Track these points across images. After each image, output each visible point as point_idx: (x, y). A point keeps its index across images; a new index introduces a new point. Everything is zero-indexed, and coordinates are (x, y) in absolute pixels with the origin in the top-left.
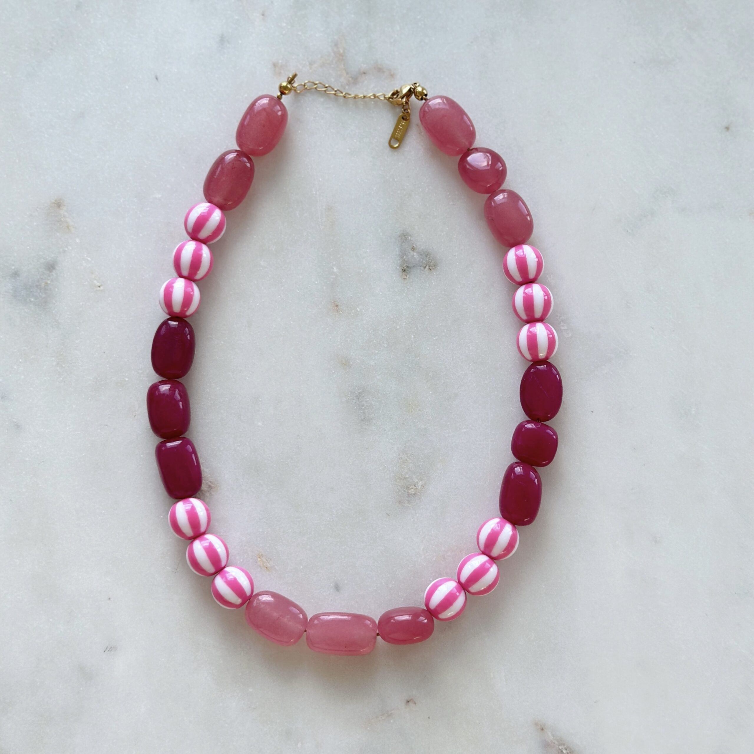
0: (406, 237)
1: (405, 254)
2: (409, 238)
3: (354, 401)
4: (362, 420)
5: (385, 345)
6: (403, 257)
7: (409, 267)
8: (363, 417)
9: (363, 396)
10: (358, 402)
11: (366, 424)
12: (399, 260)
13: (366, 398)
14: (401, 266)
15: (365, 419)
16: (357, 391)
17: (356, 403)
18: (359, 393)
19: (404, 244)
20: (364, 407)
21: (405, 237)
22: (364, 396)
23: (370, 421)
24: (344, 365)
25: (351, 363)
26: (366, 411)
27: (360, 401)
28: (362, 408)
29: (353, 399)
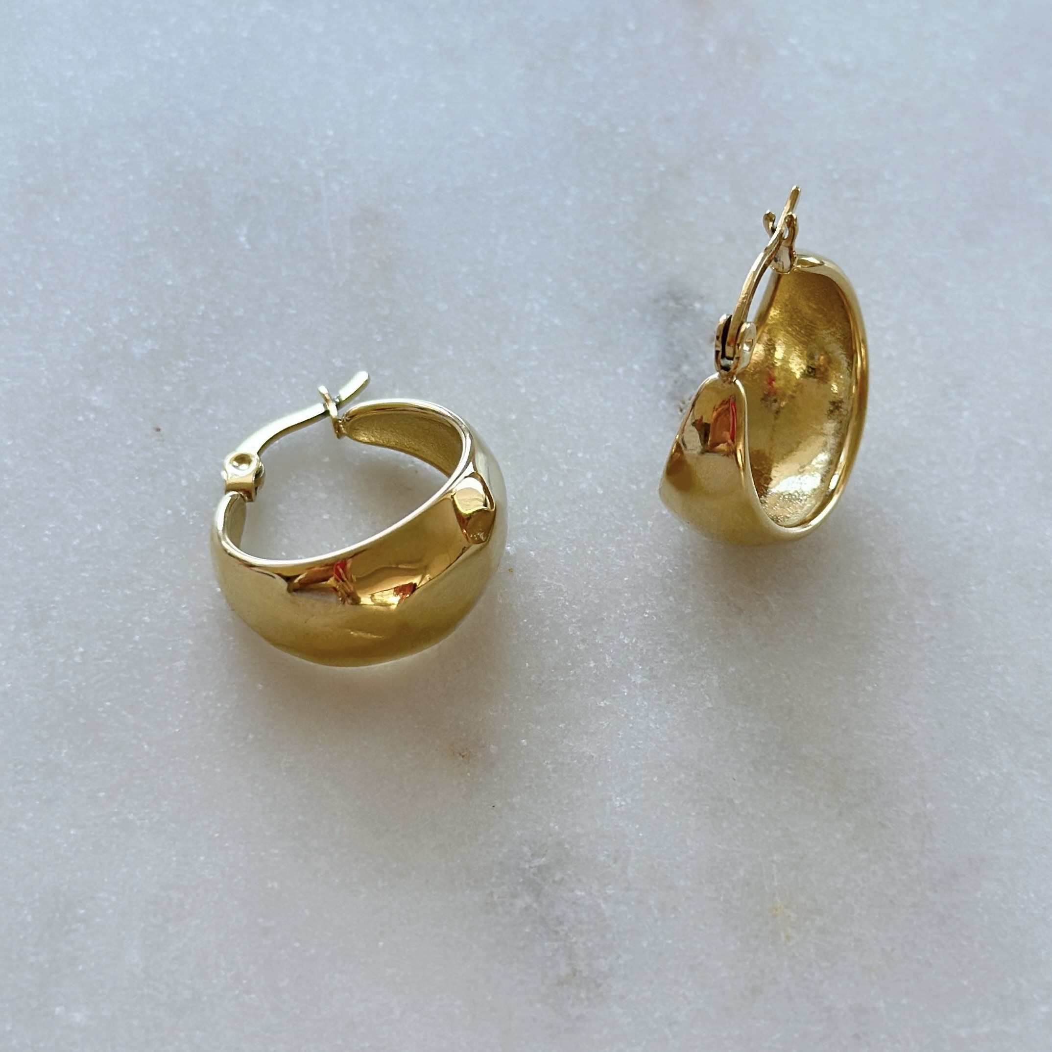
0: (685, 301)
1: (687, 356)
2: (698, 305)
3: (520, 903)
4: (560, 983)
5: (638, 679)
6: (679, 366)
8: (564, 970)
9: (557, 878)
10: (535, 906)
11: (583, 995)
12: (665, 376)
13: (572, 891)
14: (672, 397)
15: (577, 974)
16: (530, 861)
17: (527, 908)
18: (540, 869)
19: (676, 324)
20: (566, 928)
21: (677, 304)
22: (562, 880)
23: (598, 986)
24: (461, 758)
25: (493, 748)
26: (576, 943)
27: (545, 902)
28: (557, 933)
29: (514, 896)
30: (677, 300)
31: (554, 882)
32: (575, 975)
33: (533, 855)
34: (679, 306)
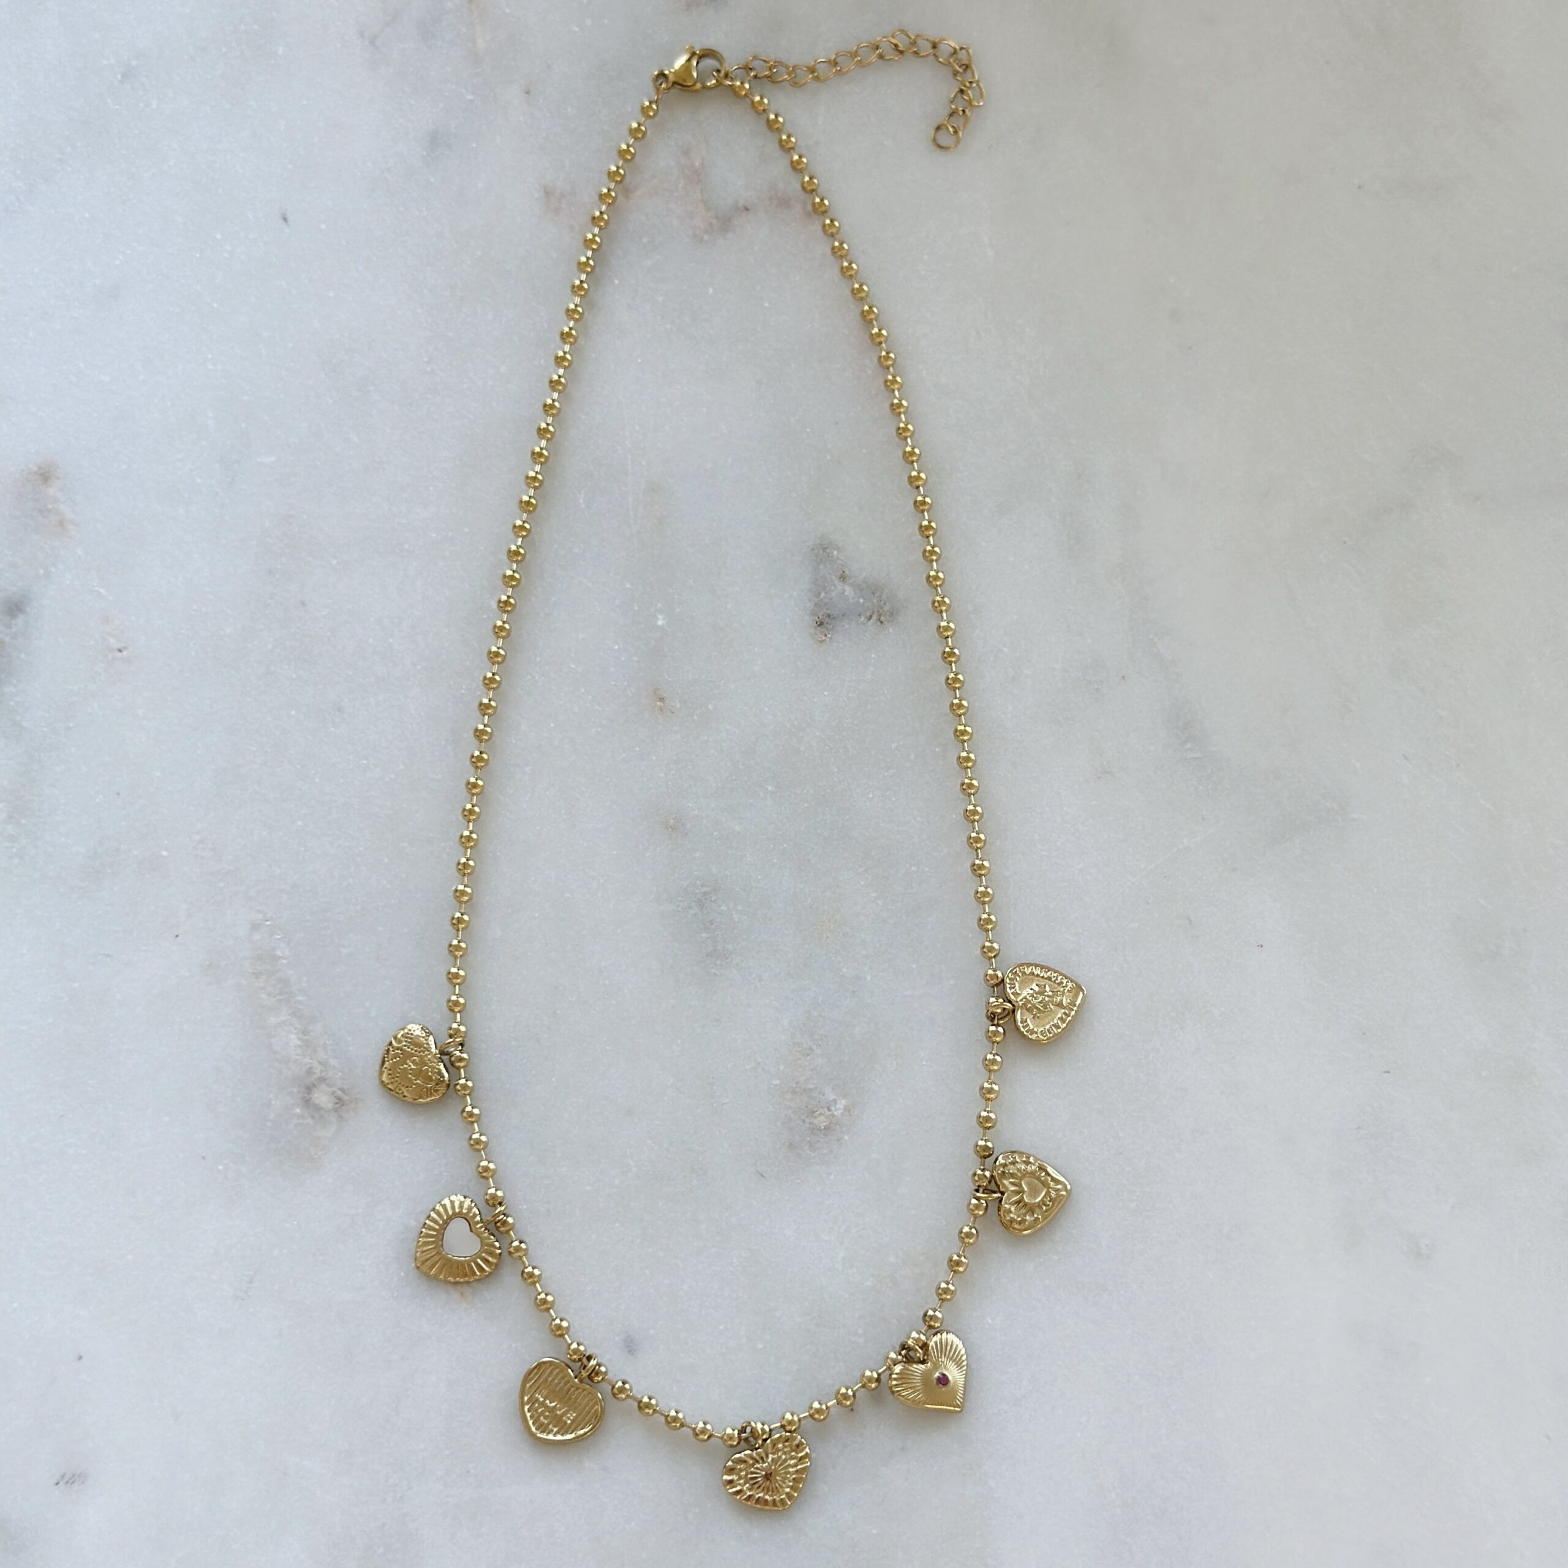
0: (828, 550)
1: (824, 588)
2: (835, 553)
3: (692, 912)
4: (709, 955)
5: (770, 788)
6: (820, 594)
7: (832, 616)
8: (711, 949)
9: (713, 899)
10: (700, 914)
11: (718, 962)
12: (810, 600)
13: (720, 906)
14: (813, 614)
15: (717, 952)
16: (700, 890)
17: (695, 914)
18: (705, 893)
19: (822, 566)
20: (713, 926)
21: (824, 552)
22: (715, 900)
23: (727, 958)
24: (670, 829)
25: (689, 826)
26: (718, 935)
27: (705, 912)
28: (709, 929)
29: (690, 907)
30: (824, 549)
31: (711, 900)
32: (715, 951)
33: (702, 886)
34: (825, 554)
